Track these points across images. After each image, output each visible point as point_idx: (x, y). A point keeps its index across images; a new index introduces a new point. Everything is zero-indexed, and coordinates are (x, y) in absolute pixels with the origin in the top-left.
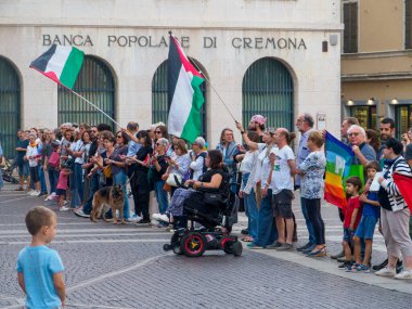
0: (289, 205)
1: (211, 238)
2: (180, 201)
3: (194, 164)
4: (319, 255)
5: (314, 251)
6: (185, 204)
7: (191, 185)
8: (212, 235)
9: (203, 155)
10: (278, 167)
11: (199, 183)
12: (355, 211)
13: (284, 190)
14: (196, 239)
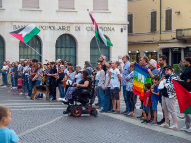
0: (118, 94)
1: (84, 109)
2: (71, 93)
3: (76, 76)
4: (131, 116)
5: (129, 114)
6: (73, 93)
7: (75, 86)
8: (85, 107)
9: (81, 72)
10: (113, 78)
11: (78, 85)
12: (148, 98)
13: (116, 88)
14: (78, 109)
